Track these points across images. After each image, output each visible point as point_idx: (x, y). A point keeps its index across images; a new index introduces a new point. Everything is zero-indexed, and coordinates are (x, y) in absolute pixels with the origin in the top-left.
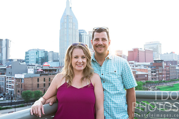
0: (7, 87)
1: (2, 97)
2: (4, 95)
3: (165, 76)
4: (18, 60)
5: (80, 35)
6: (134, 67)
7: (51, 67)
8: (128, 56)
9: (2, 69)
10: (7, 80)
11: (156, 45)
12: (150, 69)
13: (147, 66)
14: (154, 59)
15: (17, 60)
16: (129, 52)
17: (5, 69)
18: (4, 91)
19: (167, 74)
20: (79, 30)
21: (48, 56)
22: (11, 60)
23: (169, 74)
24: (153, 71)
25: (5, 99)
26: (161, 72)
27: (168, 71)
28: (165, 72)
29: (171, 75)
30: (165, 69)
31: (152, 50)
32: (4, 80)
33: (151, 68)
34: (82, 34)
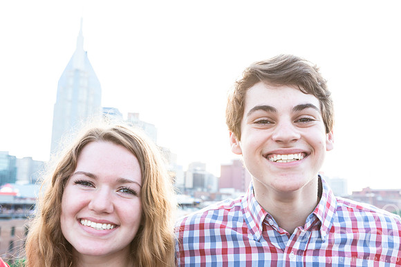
7: (21, 198)
8: (219, 176)
16: (224, 167)
21: (15, 168)
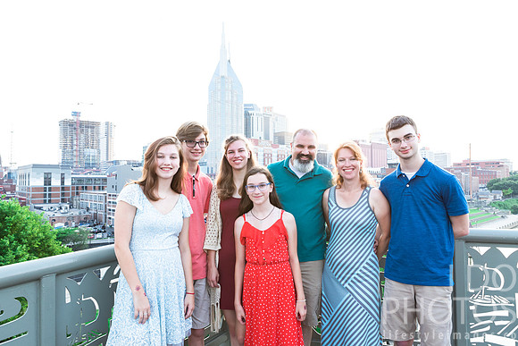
0: (109, 214)
1: (100, 232)
2: (104, 227)
4: (129, 163)
5: (247, 115)
9: (99, 179)
10: (108, 200)
13: (375, 174)
14: (389, 162)
15: (126, 163)
17: (105, 180)
18: (103, 220)
20: (245, 105)
22: (116, 162)
25: (105, 235)
32: (104, 201)
34: (250, 112)
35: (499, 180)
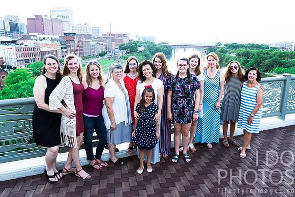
3: (78, 52)
6: (37, 40)
8: (27, 24)
11: (66, 13)
12: (59, 44)
13: (56, 40)
14: (64, 32)
16: (28, 19)
19: (80, 50)
23: (83, 50)
24: (63, 46)
26: (73, 48)
27: (81, 47)
28: (78, 48)
29: (85, 51)
30: (78, 44)
31: (62, 19)
33: (61, 42)
35: (124, 44)
